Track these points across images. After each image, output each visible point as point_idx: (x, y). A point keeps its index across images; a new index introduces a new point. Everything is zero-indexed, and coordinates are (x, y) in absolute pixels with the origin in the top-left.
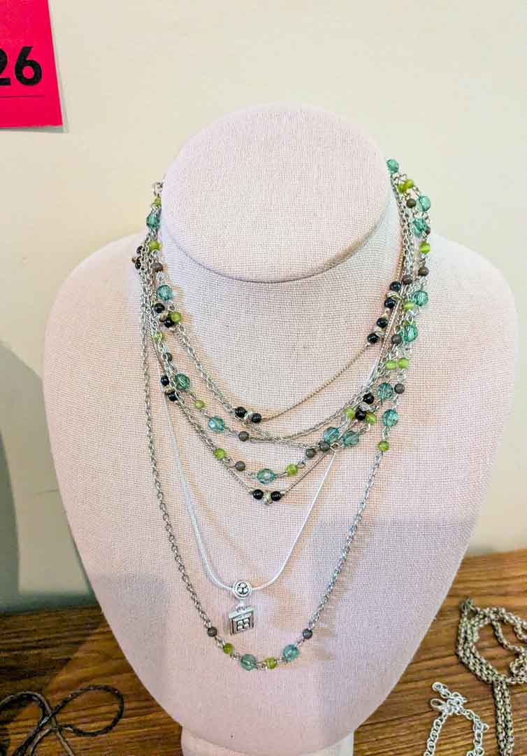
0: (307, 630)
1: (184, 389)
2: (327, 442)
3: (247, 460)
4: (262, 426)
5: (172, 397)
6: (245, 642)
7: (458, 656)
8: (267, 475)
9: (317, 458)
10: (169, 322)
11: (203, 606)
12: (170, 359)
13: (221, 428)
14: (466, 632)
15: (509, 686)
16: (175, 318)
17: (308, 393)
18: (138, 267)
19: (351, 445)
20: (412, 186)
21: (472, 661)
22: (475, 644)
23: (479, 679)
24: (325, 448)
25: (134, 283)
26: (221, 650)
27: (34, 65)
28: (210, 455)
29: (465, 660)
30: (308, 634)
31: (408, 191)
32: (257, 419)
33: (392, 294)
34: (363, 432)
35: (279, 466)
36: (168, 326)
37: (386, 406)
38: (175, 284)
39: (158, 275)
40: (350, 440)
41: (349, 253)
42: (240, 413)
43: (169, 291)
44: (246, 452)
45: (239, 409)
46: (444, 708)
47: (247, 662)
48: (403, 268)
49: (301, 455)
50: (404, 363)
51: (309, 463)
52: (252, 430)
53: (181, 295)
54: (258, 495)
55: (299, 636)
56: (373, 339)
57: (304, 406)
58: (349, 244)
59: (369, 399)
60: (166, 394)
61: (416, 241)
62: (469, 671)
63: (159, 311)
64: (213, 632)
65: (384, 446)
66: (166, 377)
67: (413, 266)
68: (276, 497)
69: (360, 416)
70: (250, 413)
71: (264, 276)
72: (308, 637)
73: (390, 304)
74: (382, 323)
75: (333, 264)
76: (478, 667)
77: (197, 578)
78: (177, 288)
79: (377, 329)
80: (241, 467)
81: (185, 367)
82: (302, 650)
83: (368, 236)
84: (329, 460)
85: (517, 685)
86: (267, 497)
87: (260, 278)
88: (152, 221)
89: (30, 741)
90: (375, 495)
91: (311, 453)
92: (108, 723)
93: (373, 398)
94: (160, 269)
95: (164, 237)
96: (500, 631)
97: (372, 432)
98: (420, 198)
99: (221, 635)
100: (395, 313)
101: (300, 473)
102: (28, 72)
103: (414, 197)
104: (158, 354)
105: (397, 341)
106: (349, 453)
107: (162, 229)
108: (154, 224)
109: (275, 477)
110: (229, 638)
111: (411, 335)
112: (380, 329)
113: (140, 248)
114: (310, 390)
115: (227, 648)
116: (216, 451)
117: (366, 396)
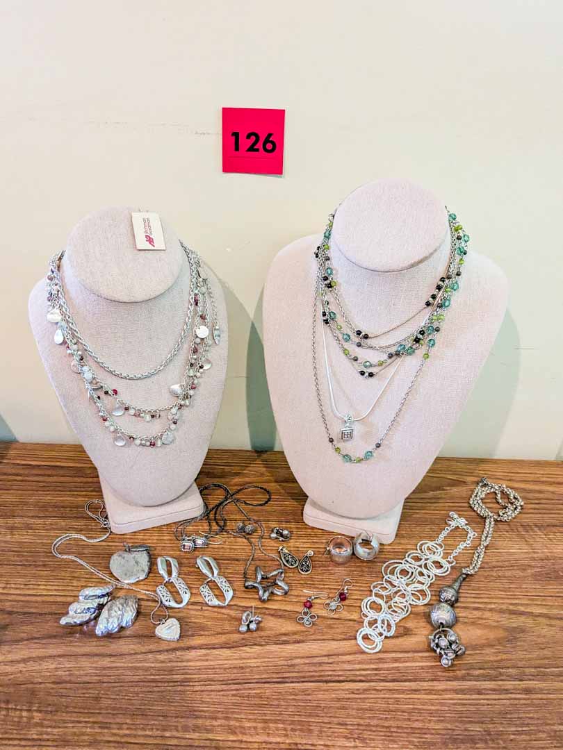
0: (378, 444)
1: (333, 319)
2: (399, 352)
3: (359, 357)
4: (368, 341)
5: (326, 322)
6: (347, 447)
7: (469, 503)
8: (368, 364)
9: (393, 359)
10: (329, 286)
11: (328, 427)
12: (328, 304)
13: (348, 339)
14: (477, 493)
15: (496, 521)
16: (333, 285)
17: (393, 327)
18: (317, 257)
19: (410, 354)
20: (461, 229)
21: (477, 506)
22: (481, 499)
23: (478, 515)
24: (398, 354)
25: (314, 264)
26: (334, 450)
27: (273, 143)
28: (341, 353)
29: (473, 506)
30: (378, 446)
31: (460, 231)
32: (366, 337)
33: (441, 283)
34: (417, 348)
35: (374, 360)
36: (329, 287)
37: (430, 337)
38: (335, 267)
39: (327, 262)
40: (411, 352)
41: (420, 262)
42: (359, 333)
43: (332, 271)
44: (359, 352)
45: (359, 331)
46: (453, 524)
47: (347, 458)
48: (448, 271)
49: (385, 357)
50: (442, 317)
51: (389, 361)
52: (364, 342)
53: (337, 274)
54: (362, 373)
55: (375, 447)
56: (428, 304)
57: (390, 333)
58: (421, 257)
59: (422, 333)
60: (324, 320)
61: (458, 258)
62: (474, 511)
63: (325, 280)
64: (331, 441)
65: (427, 356)
66: (325, 312)
67: (453, 270)
68: (371, 375)
69: (417, 340)
70: (363, 334)
71: (379, 268)
72: (378, 447)
73: (439, 288)
74: (434, 297)
75: (412, 266)
76: (479, 509)
77: (327, 412)
78: (335, 269)
79: (431, 299)
80: (356, 359)
81: (334, 308)
82: (374, 454)
83: (432, 254)
84: (399, 360)
85: (501, 521)
86: (367, 374)
87: (377, 269)
88: (327, 234)
89: (220, 504)
90: (419, 379)
91: (391, 356)
92: (263, 502)
93: (424, 332)
94: (328, 259)
95: (331, 242)
96: (499, 495)
97: (422, 350)
98: (464, 236)
99: (335, 443)
100: (441, 292)
101: (384, 365)
102: (269, 146)
103: (461, 235)
104: (322, 301)
105: (440, 306)
106: (409, 358)
107: (331, 239)
108: (327, 237)
109: (371, 366)
110: (339, 445)
111: (447, 304)
112: (432, 299)
113: (319, 247)
114: (394, 326)
115: (337, 450)
116: (345, 350)
117: (421, 331)
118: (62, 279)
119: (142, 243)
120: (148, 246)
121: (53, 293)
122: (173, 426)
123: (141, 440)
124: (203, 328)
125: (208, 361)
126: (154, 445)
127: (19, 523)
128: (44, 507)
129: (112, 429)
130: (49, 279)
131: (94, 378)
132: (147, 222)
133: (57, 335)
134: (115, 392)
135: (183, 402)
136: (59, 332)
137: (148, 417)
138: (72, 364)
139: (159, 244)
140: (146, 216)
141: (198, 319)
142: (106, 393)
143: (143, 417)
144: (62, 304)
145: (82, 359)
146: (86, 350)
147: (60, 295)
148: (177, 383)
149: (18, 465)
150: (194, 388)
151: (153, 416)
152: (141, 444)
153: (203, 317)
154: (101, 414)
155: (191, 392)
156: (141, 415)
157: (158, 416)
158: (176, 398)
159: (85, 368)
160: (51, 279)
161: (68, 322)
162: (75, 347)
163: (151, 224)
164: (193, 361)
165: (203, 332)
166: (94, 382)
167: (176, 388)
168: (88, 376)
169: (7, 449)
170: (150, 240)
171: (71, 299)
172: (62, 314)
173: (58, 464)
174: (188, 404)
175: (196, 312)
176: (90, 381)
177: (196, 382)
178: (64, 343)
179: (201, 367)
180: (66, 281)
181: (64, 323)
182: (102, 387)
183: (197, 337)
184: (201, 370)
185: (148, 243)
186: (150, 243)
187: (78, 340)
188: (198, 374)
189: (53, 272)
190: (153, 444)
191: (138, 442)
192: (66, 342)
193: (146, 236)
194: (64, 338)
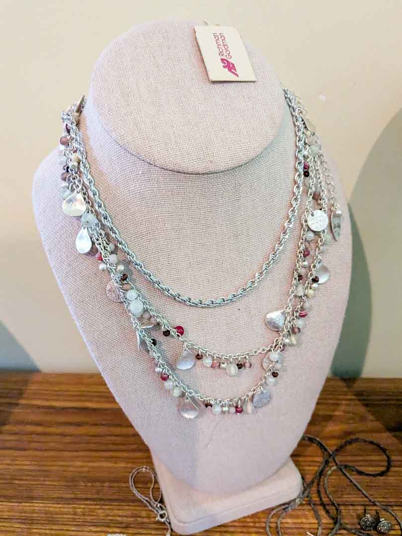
118: (84, 142)
119: (218, 72)
120: (228, 76)
121: (70, 165)
122: (271, 380)
123: (222, 406)
124: (318, 213)
125: (325, 269)
126: (241, 412)
127: (40, 512)
128: (72, 482)
129: (176, 393)
130: (63, 143)
131: (146, 311)
132: (219, 39)
133: (81, 237)
134: (180, 330)
135: (287, 341)
136: (84, 233)
137: (233, 369)
138: (108, 287)
139: (245, 71)
140: (218, 30)
141: (309, 201)
142: (167, 333)
143: (225, 369)
144: (87, 183)
145: (124, 278)
146: (130, 262)
147: (82, 169)
148: (277, 309)
149: (39, 407)
150: (303, 316)
151: (240, 366)
152: (223, 412)
153: (316, 197)
154: (158, 369)
155: (300, 323)
156: (223, 366)
157: (247, 365)
158: (275, 334)
159: (132, 294)
160: (65, 143)
161: (97, 214)
162: (113, 258)
163: (227, 41)
164: (302, 271)
165: (319, 221)
166: (146, 316)
167: (276, 316)
168: (136, 307)
169: (26, 382)
170: (230, 67)
171: (101, 174)
172: (88, 200)
173: (89, 405)
174: (294, 342)
175: (307, 188)
176: (139, 315)
177: (307, 305)
178: (93, 251)
179: (315, 280)
180: (91, 143)
181: (91, 217)
182: (158, 324)
183: (309, 229)
184: (315, 285)
185: (226, 70)
186: (230, 70)
187: (116, 247)
188: (311, 292)
189: (68, 131)
190: (239, 410)
191: (217, 409)
192: (97, 250)
193: (222, 60)
194: (93, 243)
